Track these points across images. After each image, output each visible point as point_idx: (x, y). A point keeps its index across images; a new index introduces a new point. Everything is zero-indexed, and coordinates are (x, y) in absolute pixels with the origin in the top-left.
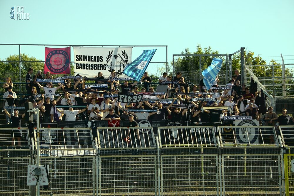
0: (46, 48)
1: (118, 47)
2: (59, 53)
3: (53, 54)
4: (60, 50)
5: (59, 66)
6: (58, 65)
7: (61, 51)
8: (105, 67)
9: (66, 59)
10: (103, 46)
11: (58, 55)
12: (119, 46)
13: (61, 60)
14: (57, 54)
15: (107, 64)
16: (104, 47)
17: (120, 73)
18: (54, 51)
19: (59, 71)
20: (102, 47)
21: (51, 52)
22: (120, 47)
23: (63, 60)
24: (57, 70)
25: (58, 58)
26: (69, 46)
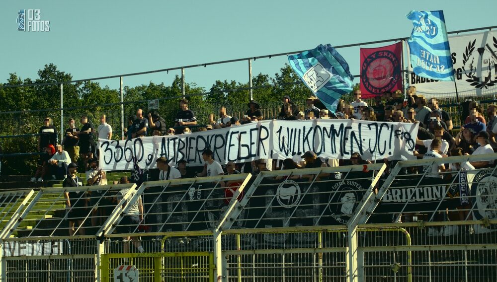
0: (361, 49)
1: (488, 30)
2: (383, 57)
3: (373, 60)
4: (383, 51)
5: (381, 81)
6: (379, 79)
7: (385, 53)
8: (459, 73)
9: (394, 65)
10: (458, 32)
11: (380, 61)
12: (490, 28)
13: (383, 70)
14: (378, 60)
15: (463, 68)
16: (460, 34)
17: (489, 82)
18: (374, 53)
19: (383, 90)
20: (456, 34)
21: (370, 57)
22: (492, 29)
23: (388, 68)
24: (380, 89)
25: (380, 66)
26: (400, 41)
